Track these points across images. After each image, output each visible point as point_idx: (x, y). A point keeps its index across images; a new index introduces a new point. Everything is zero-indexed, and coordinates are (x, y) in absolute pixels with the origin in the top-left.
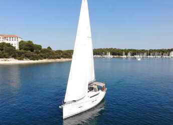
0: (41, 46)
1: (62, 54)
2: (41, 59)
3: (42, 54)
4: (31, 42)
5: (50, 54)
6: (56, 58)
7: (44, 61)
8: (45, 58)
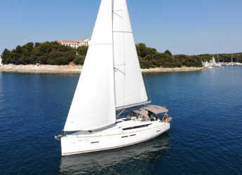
0: (155, 50)
1: (183, 61)
2: (153, 67)
3: (154, 61)
4: (144, 45)
5: (166, 61)
6: (174, 66)
7: (157, 69)
8: (158, 66)
